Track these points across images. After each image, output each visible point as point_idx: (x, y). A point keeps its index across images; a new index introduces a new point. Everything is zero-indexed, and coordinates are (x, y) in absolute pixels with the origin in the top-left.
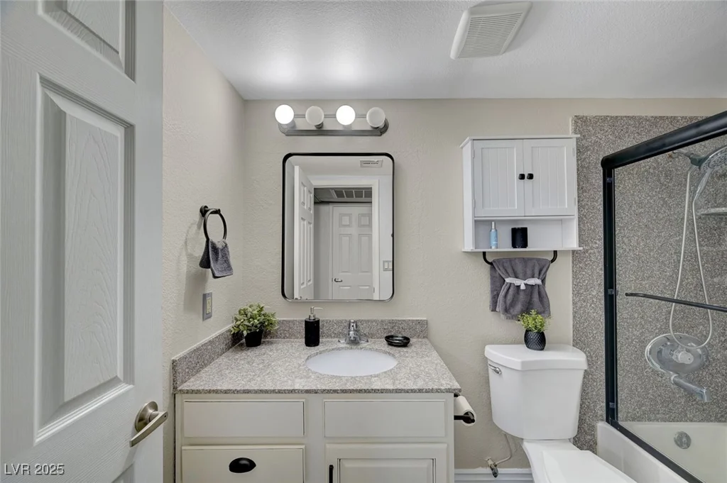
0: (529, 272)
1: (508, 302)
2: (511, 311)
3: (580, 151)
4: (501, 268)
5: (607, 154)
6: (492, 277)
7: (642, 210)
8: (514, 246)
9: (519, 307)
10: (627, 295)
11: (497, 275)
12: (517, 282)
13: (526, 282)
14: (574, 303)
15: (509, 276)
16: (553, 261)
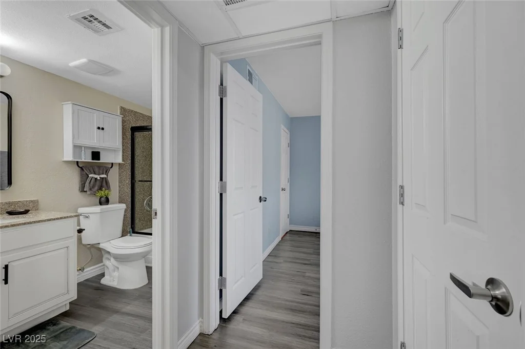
0: (101, 172)
1: (91, 186)
2: (93, 190)
3: (123, 121)
4: (87, 170)
5: (133, 126)
6: (82, 175)
8: (93, 159)
9: (96, 188)
10: (139, 181)
11: (85, 173)
12: (96, 176)
13: (100, 176)
14: (119, 187)
15: (91, 174)
16: (111, 167)
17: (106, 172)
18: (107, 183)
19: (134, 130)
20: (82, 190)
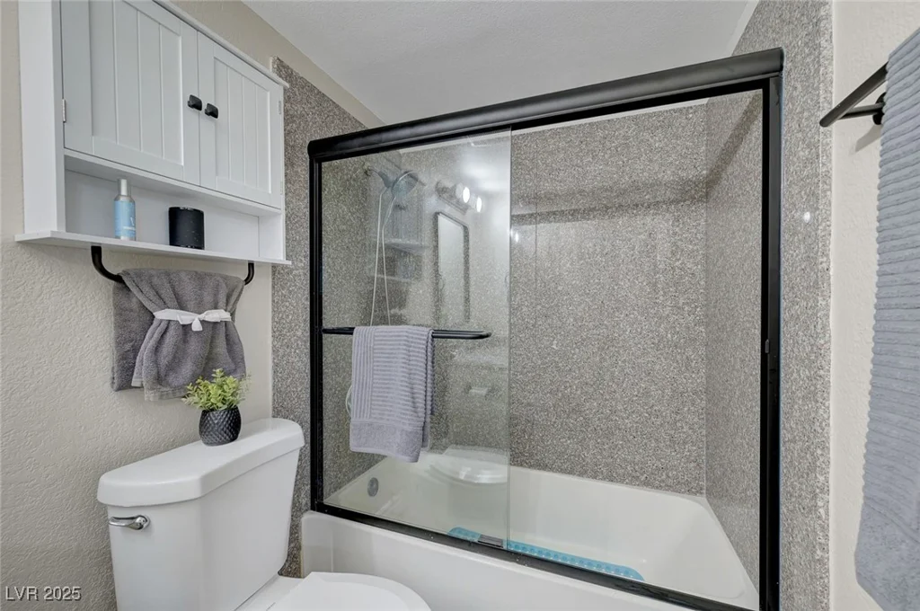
0: (208, 298)
1: (164, 361)
2: (170, 379)
4: (146, 289)
6: (121, 314)
7: (344, 227)
8: (174, 241)
9: (187, 369)
11: (134, 305)
12: (183, 317)
13: (202, 316)
15: (165, 306)
16: (248, 281)
17: (228, 297)
18: (232, 343)
19: (322, 151)
20: (124, 381)
